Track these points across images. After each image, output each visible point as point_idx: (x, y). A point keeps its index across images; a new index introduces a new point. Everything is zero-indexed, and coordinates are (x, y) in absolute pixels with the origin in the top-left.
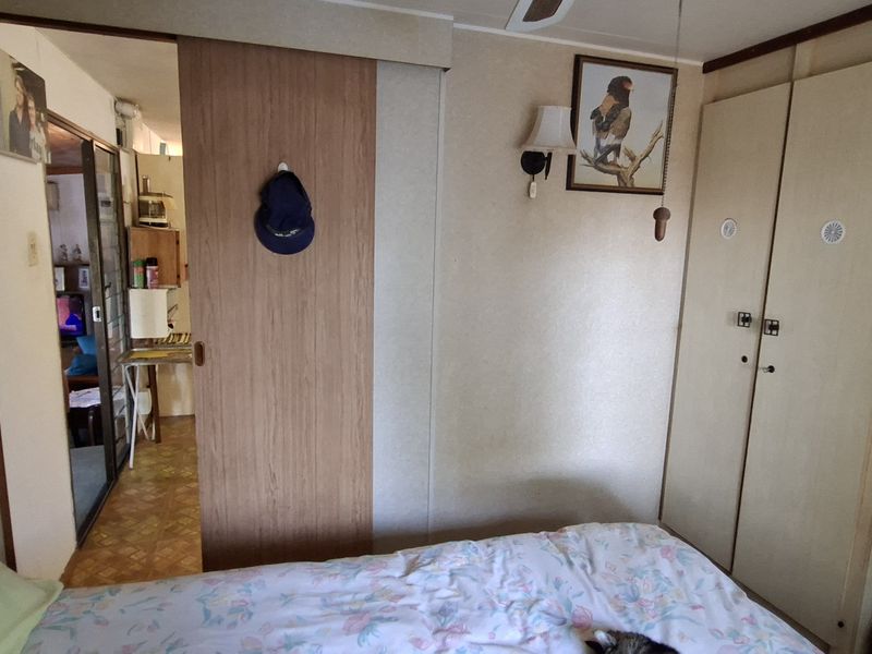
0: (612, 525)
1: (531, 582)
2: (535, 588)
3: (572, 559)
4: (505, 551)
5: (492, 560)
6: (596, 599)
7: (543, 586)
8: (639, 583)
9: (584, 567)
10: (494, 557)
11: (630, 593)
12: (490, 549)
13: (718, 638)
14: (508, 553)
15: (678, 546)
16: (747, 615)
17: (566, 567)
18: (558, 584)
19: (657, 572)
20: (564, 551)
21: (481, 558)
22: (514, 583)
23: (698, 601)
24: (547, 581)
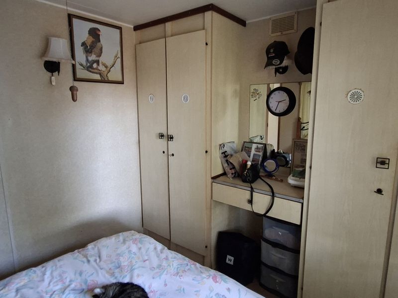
0: (111, 237)
1: (66, 278)
2: (68, 280)
3: (89, 259)
4: (52, 267)
5: (44, 274)
6: (100, 274)
7: (73, 277)
8: (121, 259)
9: (95, 261)
10: (45, 272)
11: (117, 265)
12: (44, 269)
13: (153, 270)
14: (54, 267)
15: (140, 237)
16: (165, 257)
17: (86, 264)
18: (81, 274)
19: (130, 252)
20: (86, 256)
21: (38, 275)
22: (57, 281)
23: (146, 258)
24: (75, 274)
